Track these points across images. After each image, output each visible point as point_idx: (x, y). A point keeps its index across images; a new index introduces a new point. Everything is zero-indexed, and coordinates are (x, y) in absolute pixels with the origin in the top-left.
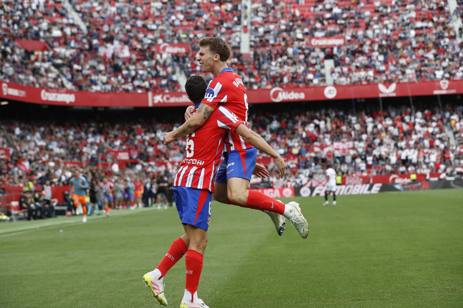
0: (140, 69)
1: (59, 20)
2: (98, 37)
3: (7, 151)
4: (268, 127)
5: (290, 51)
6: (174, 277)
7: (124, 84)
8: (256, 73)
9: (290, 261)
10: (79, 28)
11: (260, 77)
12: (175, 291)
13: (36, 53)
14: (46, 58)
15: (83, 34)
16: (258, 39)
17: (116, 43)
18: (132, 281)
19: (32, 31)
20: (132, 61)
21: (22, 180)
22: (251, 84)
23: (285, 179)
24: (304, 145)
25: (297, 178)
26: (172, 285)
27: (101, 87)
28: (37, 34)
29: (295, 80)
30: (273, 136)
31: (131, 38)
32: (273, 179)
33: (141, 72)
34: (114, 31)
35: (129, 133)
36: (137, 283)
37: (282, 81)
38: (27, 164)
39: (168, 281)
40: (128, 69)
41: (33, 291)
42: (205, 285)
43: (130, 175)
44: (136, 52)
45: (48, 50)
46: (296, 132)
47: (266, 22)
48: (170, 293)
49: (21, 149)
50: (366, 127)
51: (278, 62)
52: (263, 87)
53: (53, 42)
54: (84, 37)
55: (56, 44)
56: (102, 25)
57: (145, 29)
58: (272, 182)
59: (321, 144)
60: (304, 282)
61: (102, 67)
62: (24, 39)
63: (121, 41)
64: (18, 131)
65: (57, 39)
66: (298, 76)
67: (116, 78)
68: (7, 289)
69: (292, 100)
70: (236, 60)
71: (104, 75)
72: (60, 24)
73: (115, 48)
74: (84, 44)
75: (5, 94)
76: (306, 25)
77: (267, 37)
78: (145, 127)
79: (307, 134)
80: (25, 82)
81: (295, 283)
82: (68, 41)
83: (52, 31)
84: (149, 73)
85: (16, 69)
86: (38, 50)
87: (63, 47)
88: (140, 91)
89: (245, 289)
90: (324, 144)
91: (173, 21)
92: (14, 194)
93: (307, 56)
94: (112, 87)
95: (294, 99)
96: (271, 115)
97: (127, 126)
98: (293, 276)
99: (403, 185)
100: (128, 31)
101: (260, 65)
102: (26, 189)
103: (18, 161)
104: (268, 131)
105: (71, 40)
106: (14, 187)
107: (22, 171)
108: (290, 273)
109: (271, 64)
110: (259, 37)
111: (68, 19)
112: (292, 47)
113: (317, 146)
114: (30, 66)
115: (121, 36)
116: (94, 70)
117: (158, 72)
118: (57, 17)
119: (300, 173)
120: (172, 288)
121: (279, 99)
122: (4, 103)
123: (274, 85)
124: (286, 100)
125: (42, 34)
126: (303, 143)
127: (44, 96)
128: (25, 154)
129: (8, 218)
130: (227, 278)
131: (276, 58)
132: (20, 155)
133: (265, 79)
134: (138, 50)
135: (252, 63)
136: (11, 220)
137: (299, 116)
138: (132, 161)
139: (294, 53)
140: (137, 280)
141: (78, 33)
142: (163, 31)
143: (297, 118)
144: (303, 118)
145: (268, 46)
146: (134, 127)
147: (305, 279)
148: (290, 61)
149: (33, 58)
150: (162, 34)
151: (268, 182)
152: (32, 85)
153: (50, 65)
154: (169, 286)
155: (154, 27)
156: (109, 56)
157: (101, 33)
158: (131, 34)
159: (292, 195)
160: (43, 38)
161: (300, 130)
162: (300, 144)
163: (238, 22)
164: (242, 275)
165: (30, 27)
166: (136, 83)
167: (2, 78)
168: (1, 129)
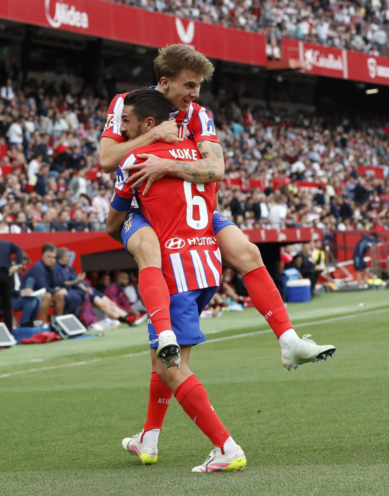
3: (379, 172)
75: (373, 75)
122: (372, 92)
167: (367, 48)
168: (368, 134)
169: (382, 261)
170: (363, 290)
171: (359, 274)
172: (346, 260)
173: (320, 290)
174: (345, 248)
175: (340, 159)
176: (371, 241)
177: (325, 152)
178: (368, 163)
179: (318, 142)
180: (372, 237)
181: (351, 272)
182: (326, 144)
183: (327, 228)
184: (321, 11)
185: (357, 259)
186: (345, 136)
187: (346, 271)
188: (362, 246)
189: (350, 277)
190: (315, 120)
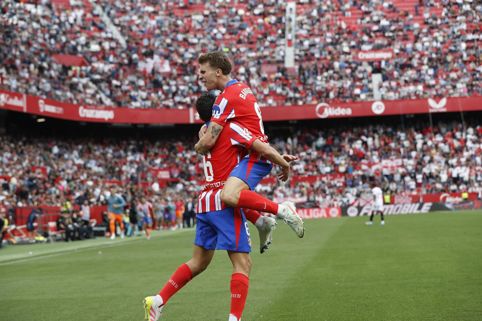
0: (181, 85)
1: (97, 34)
2: (137, 52)
3: (44, 170)
4: (314, 144)
5: (337, 65)
6: (217, 300)
7: (165, 100)
8: (301, 88)
9: (337, 284)
10: (118, 43)
11: (305, 92)
12: (218, 315)
13: (74, 68)
14: (84, 73)
15: (122, 48)
16: (303, 53)
17: (156, 57)
18: (173, 304)
19: (70, 46)
20: (173, 77)
21: (59, 200)
22: (296, 99)
23: (332, 198)
24: (351, 162)
25: (344, 197)
26: (214, 308)
27: (141, 103)
28: (75, 48)
29: (341, 95)
30: (318, 154)
31: (172, 52)
32: (319, 199)
33: (182, 88)
34: (154, 45)
35: (170, 151)
36: (178, 306)
37: (328, 96)
38: (64, 183)
39: (210, 305)
40: (168, 84)
41: (71, 315)
42: (249, 308)
43: (171, 195)
44: (177, 67)
45: (86, 65)
46: (343, 149)
47: (311, 35)
48: (212, 317)
49: (58, 167)
50: (415, 144)
51: (324, 77)
52: (308, 103)
53: (91, 57)
54: (123, 52)
55: (94, 59)
56: (142, 39)
57: (186, 43)
58: (318, 202)
59: (369, 162)
60: (351, 306)
61: (141, 83)
62: (61, 54)
63: (161, 55)
64: (56, 150)
65: (95, 54)
66: (345, 91)
67: (156, 94)
68: (44, 313)
69: (338, 116)
70: (280, 75)
71: (144, 91)
72: (98, 38)
73: (155, 63)
74: (123, 58)
75: (42, 110)
76: (353, 37)
77: (313, 50)
78: (186, 145)
79: (354, 152)
80: (63, 99)
81: (342, 306)
82: (107, 56)
83: (90, 46)
84: (190, 88)
85: (53, 85)
86: (75, 65)
87: (101, 62)
88: (181, 107)
89: (290, 313)
90: (372, 162)
91: (215, 34)
92: (51, 215)
93: (354, 70)
94: (152, 103)
95: (341, 115)
96: (316, 132)
97: (168, 144)
98: (340, 299)
99: (454, 204)
100: (169, 45)
101: (305, 80)
102: (64, 209)
103: (55, 180)
104: (314, 148)
105: (109, 54)
106: (51, 207)
107: (60, 190)
108: (337, 296)
109: (316, 79)
110: (304, 50)
111: (106, 33)
112: (339, 61)
113: (364, 164)
114: (68, 82)
115: (162, 50)
116: (134, 86)
117: (199, 87)
118: (95, 31)
119: (347, 192)
120: (214, 311)
121: (325, 114)
122: (41, 120)
123: (320, 100)
124: (332, 116)
125: (79, 48)
126: (350, 160)
127: (82, 112)
128: (62, 173)
129: (45, 239)
130: (271, 301)
131: (322, 73)
132: (58, 174)
133: (310, 94)
134: (178, 65)
135: (297, 77)
136: (48, 241)
137: (346, 132)
138: (173, 180)
139: (341, 67)
140: (178, 304)
141: (117, 48)
142: (204, 45)
143: (344, 134)
144: (350, 135)
145: (313, 60)
146: (175, 144)
147: (352, 302)
148: (336, 75)
149: (70, 73)
150: (204, 48)
151: (314, 201)
152: (69, 102)
153: (88, 81)
154: (212, 309)
155: (195, 41)
156: (149, 70)
157: (141, 48)
158: (172, 49)
159: (339, 214)
160: (81, 53)
161: (347, 147)
162: (347, 161)
163: (282, 35)
164: (287, 298)
165: (68, 42)
166: (177, 99)
167: (38, 94)
168: (38, 147)
169: (45, 225)
170: (32, 243)
171: (30, 234)
172: (22, 224)
173: (5, 243)
174: (22, 218)
175: (20, 162)
176: (37, 213)
177: (11, 157)
178: (37, 165)
179: (6, 151)
180: (38, 211)
181: (25, 232)
182: (11, 152)
183: (10, 204)
184: (11, 70)
185: (29, 224)
186: (23, 148)
187: (22, 232)
188: (32, 216)
189: (24, 236)
190: (5, 138)
